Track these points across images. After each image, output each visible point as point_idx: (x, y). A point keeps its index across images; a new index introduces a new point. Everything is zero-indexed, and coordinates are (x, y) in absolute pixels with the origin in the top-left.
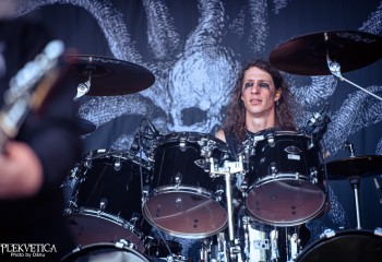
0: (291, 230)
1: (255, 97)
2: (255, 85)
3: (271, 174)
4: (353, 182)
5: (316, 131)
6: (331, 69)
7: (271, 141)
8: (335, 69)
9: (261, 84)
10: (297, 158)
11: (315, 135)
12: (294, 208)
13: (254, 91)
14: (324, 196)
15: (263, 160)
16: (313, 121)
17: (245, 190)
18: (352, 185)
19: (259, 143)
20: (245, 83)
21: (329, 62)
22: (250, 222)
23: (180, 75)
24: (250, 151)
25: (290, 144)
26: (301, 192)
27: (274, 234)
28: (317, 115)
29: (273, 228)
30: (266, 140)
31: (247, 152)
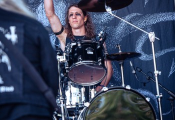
0: (92, 87)
1: (75, 20)
2: (74, 15)
3: (79, 61)
4: (120, 63)
5: (101, 40)
6: (107, 10)
7: (79, 45)
8: (109, 10)
9: (77, 14)
10: (92, 53)
11: (100, 42)
12: (92, 77)
13: (74, 17)
14: (105, 71)
15: (76, 54)
16: (100, 35)
17: (68, 69)
18: (120, 65)
19: (74, 46)
20: (70, 14)
21: (106, 7)
22: (72, 84)
23: (41, 11)
24: (69, 50)
25: (88, 46)
26: (95, 69)
27: (83, 89)
28: (102, 32)
29: (82, 86)
30: (77, 45)
31: (68, 51)
